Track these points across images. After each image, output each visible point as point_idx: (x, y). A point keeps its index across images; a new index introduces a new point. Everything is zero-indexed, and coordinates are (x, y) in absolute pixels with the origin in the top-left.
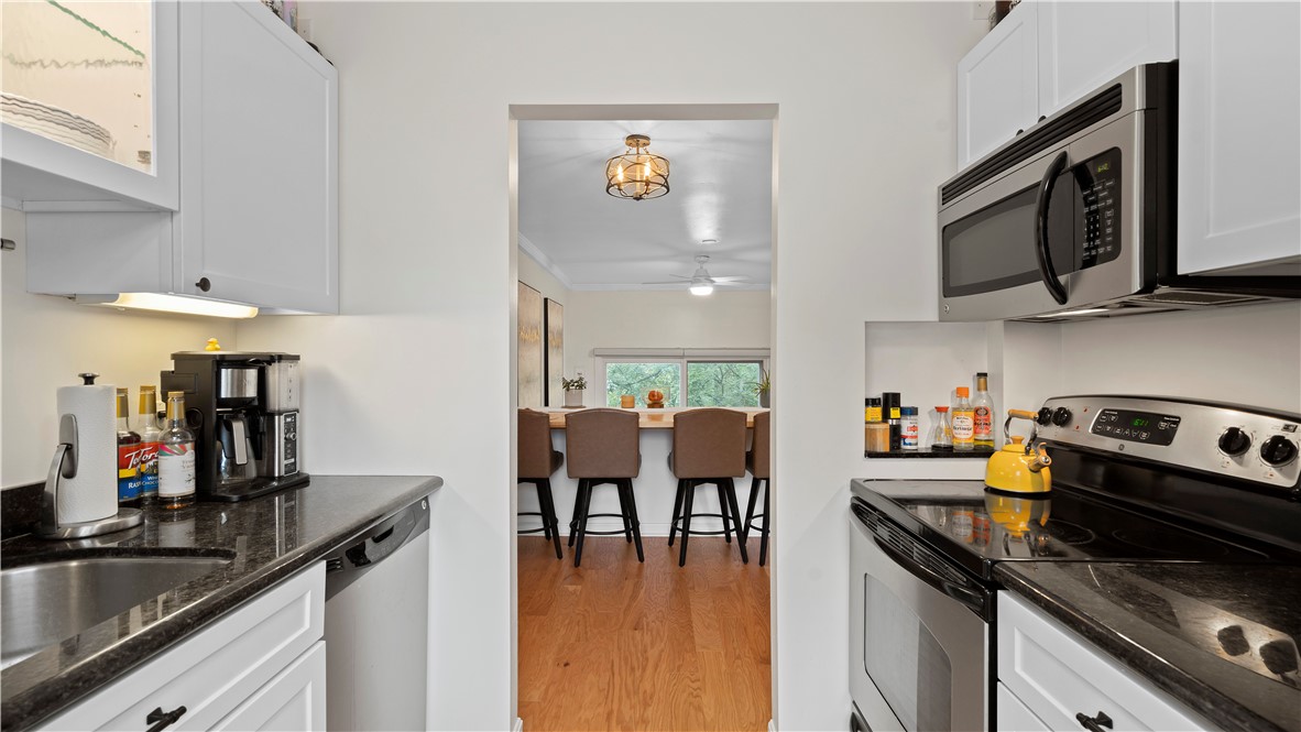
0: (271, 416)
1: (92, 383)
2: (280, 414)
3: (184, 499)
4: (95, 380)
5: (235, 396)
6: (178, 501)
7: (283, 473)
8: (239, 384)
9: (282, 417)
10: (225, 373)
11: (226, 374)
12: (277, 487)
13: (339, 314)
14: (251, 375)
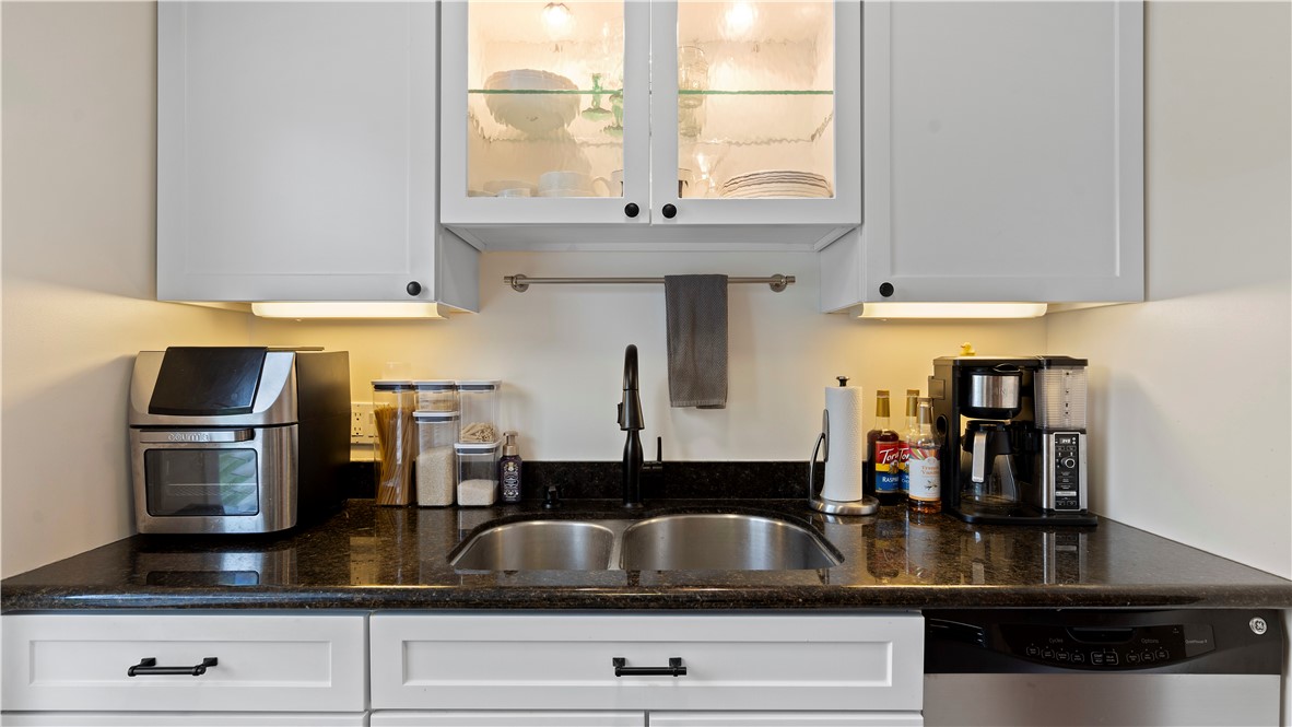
0: (1039, 434)
1: (844, 385)
2: (1050, 432)
3: (927, 504)
4: (847, 382)
5: (991, 406)
6: (922, 505)
7: (1052, 506)
8: (994, 392)
9: (1053, 437)
10: (977, 379)
11: (978, 381)
12: (1044, 520)
13: (1146, 299)
14: (1010, 384)
